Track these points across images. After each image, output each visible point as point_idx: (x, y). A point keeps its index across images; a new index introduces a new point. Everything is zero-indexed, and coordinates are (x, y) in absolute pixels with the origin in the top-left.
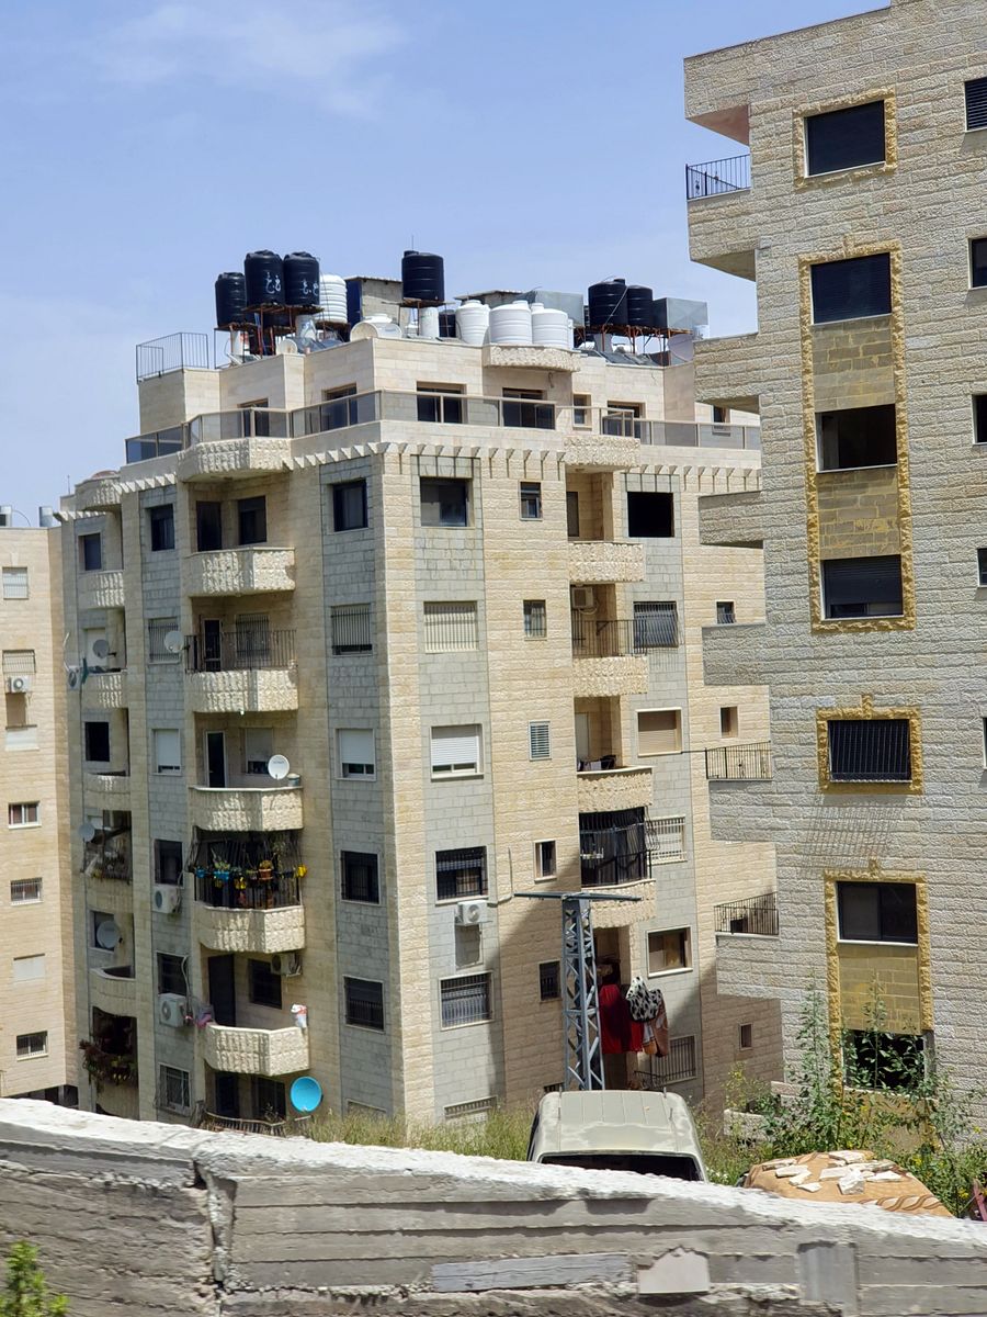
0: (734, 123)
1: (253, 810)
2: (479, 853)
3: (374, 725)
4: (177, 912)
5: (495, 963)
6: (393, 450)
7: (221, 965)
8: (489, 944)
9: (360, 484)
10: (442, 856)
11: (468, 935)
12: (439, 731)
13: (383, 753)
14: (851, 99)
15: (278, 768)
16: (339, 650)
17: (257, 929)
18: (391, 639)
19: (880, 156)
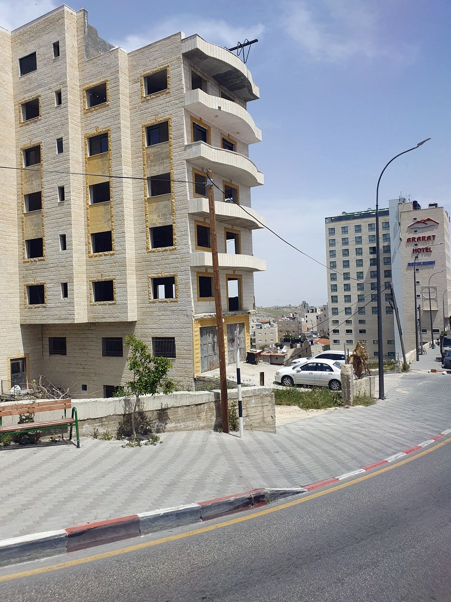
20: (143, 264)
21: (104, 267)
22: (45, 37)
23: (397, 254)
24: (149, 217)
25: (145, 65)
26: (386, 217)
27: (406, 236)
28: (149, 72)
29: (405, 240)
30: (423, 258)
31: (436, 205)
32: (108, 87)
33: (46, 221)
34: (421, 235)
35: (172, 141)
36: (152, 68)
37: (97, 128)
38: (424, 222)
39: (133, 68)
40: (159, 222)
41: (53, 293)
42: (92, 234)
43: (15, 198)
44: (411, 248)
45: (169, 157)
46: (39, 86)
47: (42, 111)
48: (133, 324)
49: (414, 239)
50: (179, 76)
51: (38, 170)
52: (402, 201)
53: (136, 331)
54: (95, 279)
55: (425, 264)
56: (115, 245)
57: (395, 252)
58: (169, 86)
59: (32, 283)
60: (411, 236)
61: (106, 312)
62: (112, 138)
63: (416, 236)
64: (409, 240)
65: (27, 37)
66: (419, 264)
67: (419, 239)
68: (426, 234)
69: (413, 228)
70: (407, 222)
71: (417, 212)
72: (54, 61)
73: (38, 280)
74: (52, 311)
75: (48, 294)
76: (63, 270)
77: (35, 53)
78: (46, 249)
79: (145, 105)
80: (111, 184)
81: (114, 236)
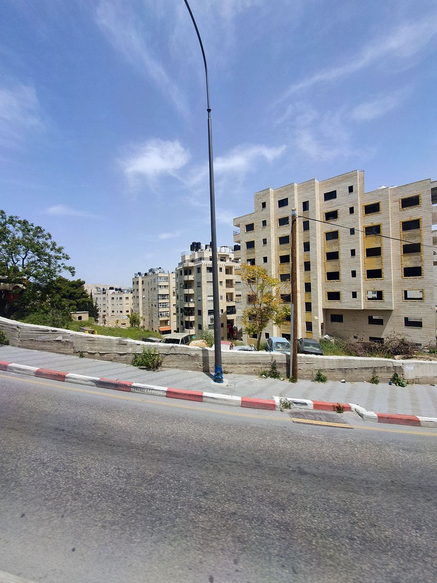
0: (238, 226)
1: (189, 305)
3: (201, 295)
4: (182, 316)
6: (203, 264)
7: (187, 322)
9: (200, 268)
10: (209, 310)
12: (208, 296)
13: (202, 298)
14: (250, 223)
15: (192, 300)
16: (198, 287)
17: (189, 318)
18: (203, 285)
19: (253, 230)
20: (400, 284)
21: (376, 285)
22: (344, 184)
24: (404, 263)
25: (403, 194)
28: (405, 197)
32: (381, 205)
33: (341, 264)
35: (422, 229)
36: (408, 195)
37: (372, 223)
39: (394, 195)
40: (410, 265)
41: (346, 296)
42: (367, 271)
43: (321, 254)
45: (420, 236)
46: (338, 205)
47: (339, 216)
48: (390, 311)
50: (427, 199)
51: (337, 242)
53: (393, 314)
56: (384, 275)
58: (420, 203)
59: (331, 291)
61: (377, 305)
62: (383, 228)
65: (330, 184)
72: (349, 194)
73: (336, 290)
74: (346, 303)
75: (342, 296)
76: (354, 287)
77: (336, 191)
78: (342, 277)
79: (401, 212)
80: (382, 248)
81: (383, 271)
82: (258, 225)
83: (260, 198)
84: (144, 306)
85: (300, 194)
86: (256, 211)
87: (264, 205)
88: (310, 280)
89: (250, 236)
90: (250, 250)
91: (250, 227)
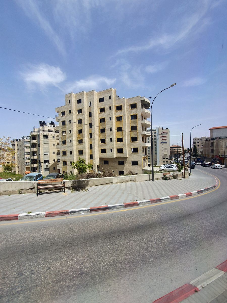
0: (58, 112)
1: (34, 157)
2: (49, 160)
5: (50, 167)
6: (41, 133)
8: (49, 166)
9: (39, 136)
10: (45, 160)
11: (47, 166)
12: (45, 152)
13: (40, 153)
14: (64, 111)
15: (35, 155)
16: (38, 147)
17: (33, 165)
18: (40, 146)
19: (65, 115)
20: (129, 145)
21: (120, 145)
22: (107, 94)
23: (158, 140)
24: (131, 135)
25: (131, 102)
26: (155, 131)
27: (160, 136)
28: (132, 103)
29: (160, 137)
30: (164, 141)
31: (168, 128)
32: (122, 106)
33: (106, 135)
34: (164, 136)
35: (138, 119)
36: (133, 103)
37: (119, 115)
38: (165, 133)
39: (127, 102)
40: (134, 136)
41: (108, 151)
42: (117, 138)
43: (98, 129)
44: (162, 139)
45: (137, 122)
46: (105, 105)
47: (105, 110)
48: (127, 158)
49: (162, 137)
50: (139, 105)
51: (104, 124)
52: (159, 127)
53: (127, 159)
54: (118, 148)
55: (165, 142)
56: (124, 141)
57: (157, 140)
58: (137, 107)
59: (102, 148)
60: (162, 136)
61: (120, 155)
62: (123, 117)
63: (163, 136)
64: (161, 137)
65: (101, 94)
66: (163, 143)
67: (163, 137)
68: (165, 136)
69: (162, 134)
70: (161, 132)
71: (163, 130)
72: (109, 100)
73: (104, 148)
74: (108, 155)
75: (107, 151)
76: (111, 146)
77: (104, 98)
78: (106, 141)
79: (131, 111)
80: (123, 128)
81: (123, 139)
82: (67, 112)
83: (68, 98)
84: (18, 159)
85: (88, 97)
86: (66, 105)
87: (70, 101)
88: (92, 143)
89: (63, 118)
90: (63, 126)
91: (63, 113)
